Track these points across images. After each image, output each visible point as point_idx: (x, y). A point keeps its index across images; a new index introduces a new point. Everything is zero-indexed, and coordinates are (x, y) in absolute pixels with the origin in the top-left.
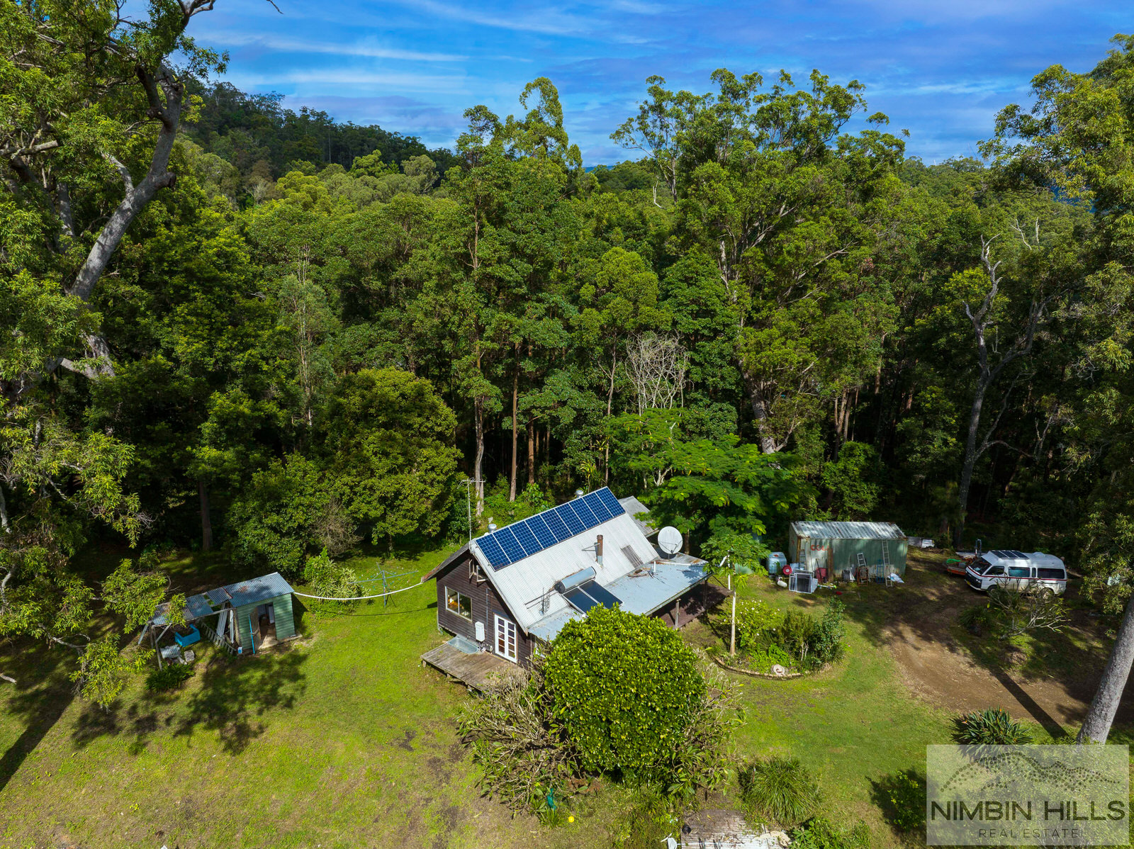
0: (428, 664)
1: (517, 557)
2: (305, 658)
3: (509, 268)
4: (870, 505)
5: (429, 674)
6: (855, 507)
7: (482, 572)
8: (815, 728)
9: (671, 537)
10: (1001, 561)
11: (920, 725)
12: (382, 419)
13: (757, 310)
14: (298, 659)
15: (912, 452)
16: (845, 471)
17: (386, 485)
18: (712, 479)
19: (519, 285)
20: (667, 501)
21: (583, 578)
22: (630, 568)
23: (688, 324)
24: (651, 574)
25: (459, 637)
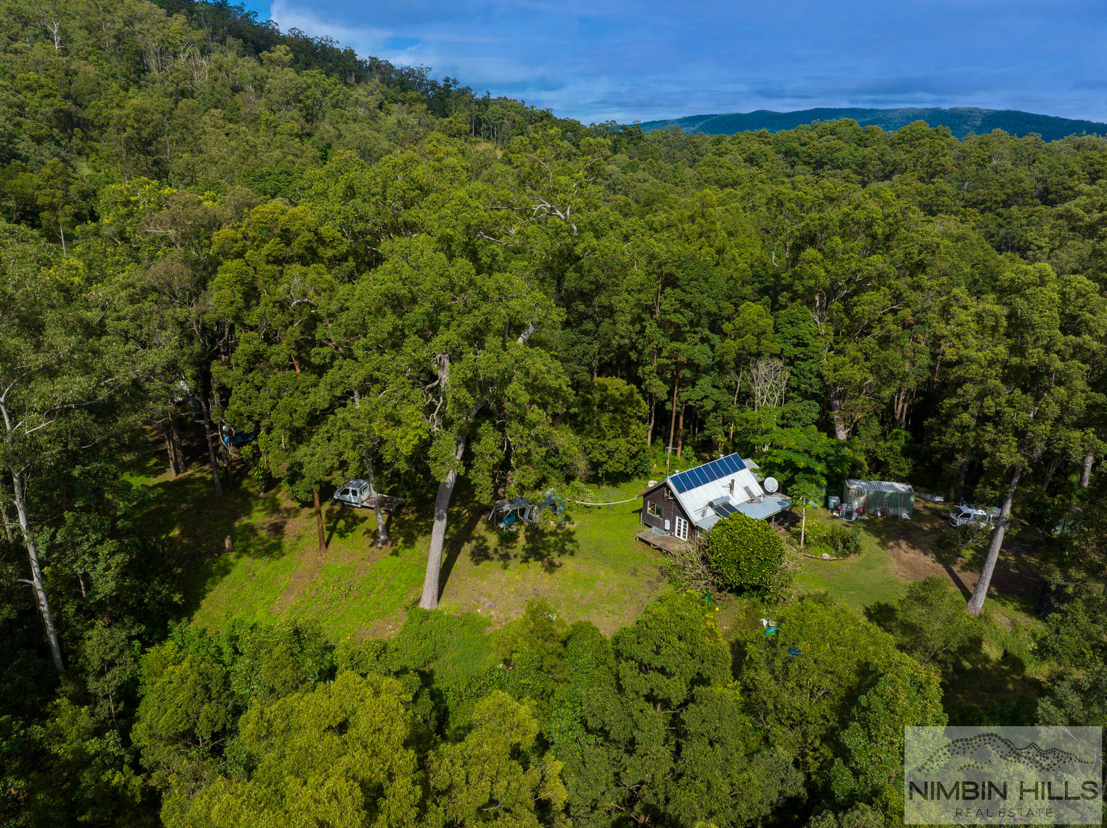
0: (640, 539)
1: (690, 487)
2: (574, 533)
3: (680, 316)
4: (907, 472)
5: (641, 544)
6: (897, 472)
7: (672, 494)
8: (841, 583)
9: (772, 483)
10: (970, 511)
11: (896, 586)
12: (611, 408)
13: (837, 343)
14: (571, 533)
15: (933, 440)
16: (891, 449)
17: (611, 445)
18: (797, 452)
19: (685, 325)
20: (770, 462)
21: (723, 501)
22: (748, 498)
23: (791, 351)
24: (759, 502)
25: (654, 528)
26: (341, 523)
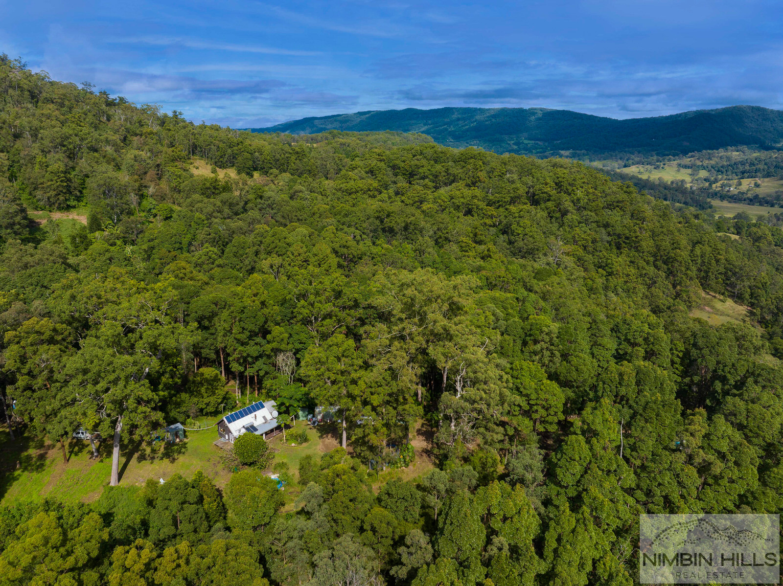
0: (215, 444)
1: (235, 420)
2: (187, 443)
7: (226, 424)
8: (294, 456)
9: (275, 413)
17: (207, 400)
18: (287, 398)
21: (250, 425)
22: (264, 421)
23: (298, 346)
24: (268, 423)
25: (223, 438)
26: (76, 449)
